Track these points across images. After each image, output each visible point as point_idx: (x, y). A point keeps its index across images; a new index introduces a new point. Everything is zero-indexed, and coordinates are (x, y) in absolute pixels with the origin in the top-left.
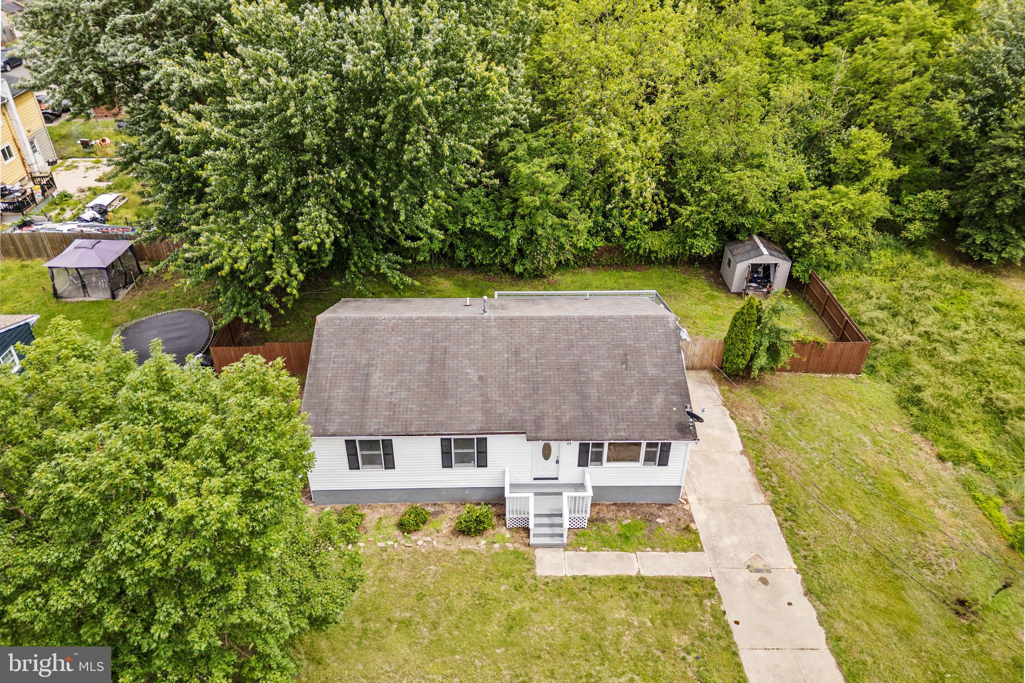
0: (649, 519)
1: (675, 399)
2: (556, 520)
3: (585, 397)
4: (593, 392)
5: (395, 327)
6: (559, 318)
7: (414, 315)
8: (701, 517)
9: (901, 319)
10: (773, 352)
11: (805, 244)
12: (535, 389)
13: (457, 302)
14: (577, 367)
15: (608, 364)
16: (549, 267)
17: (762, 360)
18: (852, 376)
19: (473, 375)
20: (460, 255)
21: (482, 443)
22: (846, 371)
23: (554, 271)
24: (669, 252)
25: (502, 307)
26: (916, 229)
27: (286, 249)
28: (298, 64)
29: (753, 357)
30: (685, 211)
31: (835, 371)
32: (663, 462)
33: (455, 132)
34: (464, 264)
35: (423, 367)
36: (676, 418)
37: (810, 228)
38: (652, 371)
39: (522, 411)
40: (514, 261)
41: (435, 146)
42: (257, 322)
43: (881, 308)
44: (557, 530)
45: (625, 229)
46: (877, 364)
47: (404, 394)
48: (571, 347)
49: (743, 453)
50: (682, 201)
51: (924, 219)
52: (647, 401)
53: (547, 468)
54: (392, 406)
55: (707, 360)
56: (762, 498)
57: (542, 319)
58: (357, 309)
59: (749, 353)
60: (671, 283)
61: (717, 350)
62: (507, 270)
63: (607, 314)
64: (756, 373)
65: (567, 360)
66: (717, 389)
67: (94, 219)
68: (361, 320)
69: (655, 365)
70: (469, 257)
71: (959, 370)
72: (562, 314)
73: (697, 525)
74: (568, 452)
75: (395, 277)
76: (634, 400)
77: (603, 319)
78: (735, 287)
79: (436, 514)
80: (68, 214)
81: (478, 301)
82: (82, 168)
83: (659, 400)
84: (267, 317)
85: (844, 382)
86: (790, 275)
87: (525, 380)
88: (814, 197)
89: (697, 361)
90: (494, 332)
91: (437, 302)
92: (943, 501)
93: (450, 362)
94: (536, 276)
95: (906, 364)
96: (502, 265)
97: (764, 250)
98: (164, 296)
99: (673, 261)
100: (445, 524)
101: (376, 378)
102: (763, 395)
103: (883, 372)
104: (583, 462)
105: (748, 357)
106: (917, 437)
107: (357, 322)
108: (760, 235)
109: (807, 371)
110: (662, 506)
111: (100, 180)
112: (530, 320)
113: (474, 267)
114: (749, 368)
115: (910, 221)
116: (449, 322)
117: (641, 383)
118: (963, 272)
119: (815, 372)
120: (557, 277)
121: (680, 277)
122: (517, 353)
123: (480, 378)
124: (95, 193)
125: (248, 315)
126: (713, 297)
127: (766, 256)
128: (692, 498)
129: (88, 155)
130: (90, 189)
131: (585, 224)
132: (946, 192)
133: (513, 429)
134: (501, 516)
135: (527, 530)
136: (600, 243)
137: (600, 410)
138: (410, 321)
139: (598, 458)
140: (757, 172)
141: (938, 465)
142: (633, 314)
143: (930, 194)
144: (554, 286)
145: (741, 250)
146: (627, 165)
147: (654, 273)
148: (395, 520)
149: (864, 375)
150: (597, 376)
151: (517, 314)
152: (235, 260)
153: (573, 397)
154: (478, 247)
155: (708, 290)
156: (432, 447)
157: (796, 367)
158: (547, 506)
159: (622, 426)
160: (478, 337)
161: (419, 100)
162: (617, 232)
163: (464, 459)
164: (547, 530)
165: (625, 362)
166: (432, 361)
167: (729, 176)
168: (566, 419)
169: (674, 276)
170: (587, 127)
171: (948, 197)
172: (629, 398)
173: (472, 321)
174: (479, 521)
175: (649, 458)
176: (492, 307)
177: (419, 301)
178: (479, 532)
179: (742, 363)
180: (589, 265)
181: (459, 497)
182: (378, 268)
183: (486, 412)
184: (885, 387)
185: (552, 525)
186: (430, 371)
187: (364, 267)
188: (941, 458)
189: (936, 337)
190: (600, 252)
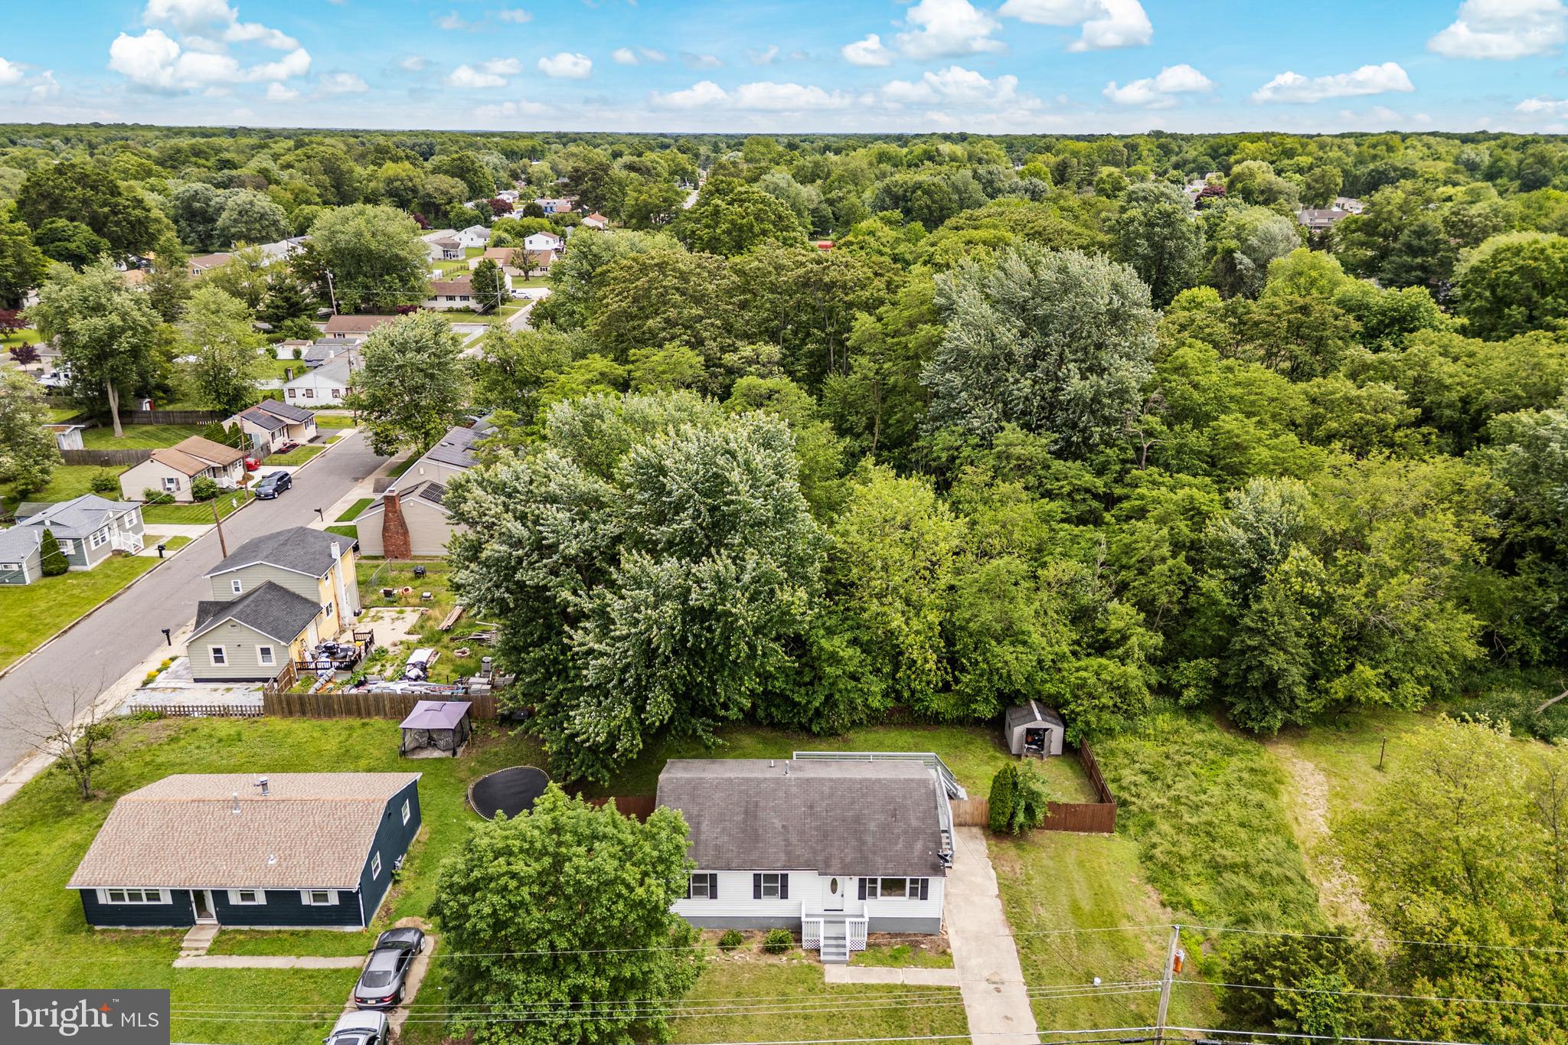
0: (915, 945)
1: (931, 845)
2: (841, 942)
3: (863, 843)
4: (869, 840)
5: (717, 786)
6: (845, 780)
7: (732, 775)
8: (956, 945)
9: (1159, 783)
10: (1029, 811)
11: (1073, 712)
12: (825, 836)
13: (763, 763)
14: (857, 819)
15: (881, 817)
16: (843, 726)
17: (1021, 818)
18: (1106, 834)
19: (778, 824)
20: (761, 713)
21: (785, 877)
22: (1101, 830)
23: (848, 730)
24: (955, 714)
25: (800, 769)
26: (1190, 694)
27: (635, 724)
28: (660, 598)
29: (1013, 815)
30: (966, 678)
31: (1090, 829)
32: (924, 897)
33: (765, 635)
34: (765, 722)
35: (740, 818)
36: (931, 859)
37: (1076, 697)
38: (914, 823)
39: (815, 852)
40: (811, 720)
41: (752, 647)
42: (598, 781)
43: (1144, 772)
44: (842, 950)
45: (913, 692)
46: (1130, 823)
47: (726, 838)
48: (853, 803)
49: (998, 896)
50: (963, 670)
51: (1196, 686)
52: (909, 846)
53: (834, 901)
54: (717, 848)
55: (977, 819)
56: (1007, 931)
57: (831, 780)
58: (685, 769)
59: (1008, 811)
60: (958, 743)
61: (985, 807)
62: (805, 729)
63: (882, 776)
64: (1017, 830)
65: (851, 813)
66: (984, 842)
67: (418, 678)
68: (693, 779)
69: (918, 818)
70: (769, 715)
71: (1193, 830)
72: (847, 775)
73: (952, 951)
74: (850, 886)
75: (709, 738)
76: (900, 846)
77: (879, 781)
78: (1014, 750)
79: (748, 938)
80: (389, 672)
81: (780, 762)
82: (387, 620)
83: (919, 846)
84: (607, 776)
85: (1099, 839)
86: (1064, 740)
87: (817, 828)
88: (1078, 670)
89: (968, 819)
90: (794, 790)
91: (747, 763)
92: (1156, 938)
93: (760, 814)
94: (831, 735)
95: (1151, 824)
96: (800, 723)
97: (1038, 716)
98: (496, 754)
99: (960, 722)
100: (755, 946)
101: (705, 826)
102: (1023, 850)
103: (1132, 830)
104: (862, 896)
105: (1008, 815)
106: (1149, 887)
107: (689, 781)
108: (1038, 700)
109: (1066, 829)
110: (926, 935)
111: (409, 633)
112: (821, 781)
113: (774, 725)
114: (1010, 825)
115: (1187, 686)
116: (759, 781)
117: (906, 832)
118: (1228, 739)
119: (1073, 830)
120: (851, 735)
121: (967, 738)
122: (811, 807)
123: (783, 826)
124: (410, 648)
125: (592, 775)
126: (995, 758)
127: (1039, 721)
128: (951, 931)
129: (391, 604)
130: (402, 643)
131: (877, 686)
132: (1216, 661)
133: (808, 866)
134: (799, 940)
135: (818, 951)
136: (890, 703)
137: (874, 853)
138: (730, 780)
139: (873, 893)
140: (1020, 648)
141: (1159, 910)
142: (902, 777)
143: (1201, 661)
144: (848, 745)
145: (1018, 715)
146: (910, 640)
147: (943, 734)
148: (716, 941)
149: (1116, 834)
150: (873, 826)
151: (812, 775)
152: (598, 734)
153: (854, 843)
154: (778, 707)
155: (992, 752)
156: (746, 880)
157: (1050, 825)
158: (834, 931)
159: (890, 865)
160: (782, 794)
161: (741, 622)
162: (906, 694)
163: (770, 892)
164: (834, 950)
165: (894, 816)
166: (746, 812)
167: (997, 650)
168: (848, 859)
169: (961, 736)
170: (874, 606)
171: (1217, 666)
172: (896, 844)
173: (777, 781)
174: (781, 941)
175: (913, 893)
176: (792, 768)
177: (730, 763)
178: (783, 950)
179: (1003, 820)
180: (881, 724)
181: (764, 925)
182: (695, 731)
183: (788, 853)
184: (1133, 844)
185: (838, 946)
186: (745, 821)
187: (683, 730)
188: (1163, 905)
189: (1183, 800)
190: (891, 712)
